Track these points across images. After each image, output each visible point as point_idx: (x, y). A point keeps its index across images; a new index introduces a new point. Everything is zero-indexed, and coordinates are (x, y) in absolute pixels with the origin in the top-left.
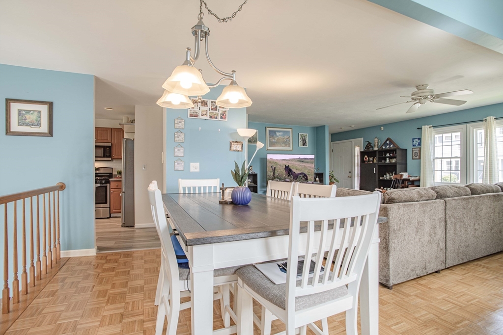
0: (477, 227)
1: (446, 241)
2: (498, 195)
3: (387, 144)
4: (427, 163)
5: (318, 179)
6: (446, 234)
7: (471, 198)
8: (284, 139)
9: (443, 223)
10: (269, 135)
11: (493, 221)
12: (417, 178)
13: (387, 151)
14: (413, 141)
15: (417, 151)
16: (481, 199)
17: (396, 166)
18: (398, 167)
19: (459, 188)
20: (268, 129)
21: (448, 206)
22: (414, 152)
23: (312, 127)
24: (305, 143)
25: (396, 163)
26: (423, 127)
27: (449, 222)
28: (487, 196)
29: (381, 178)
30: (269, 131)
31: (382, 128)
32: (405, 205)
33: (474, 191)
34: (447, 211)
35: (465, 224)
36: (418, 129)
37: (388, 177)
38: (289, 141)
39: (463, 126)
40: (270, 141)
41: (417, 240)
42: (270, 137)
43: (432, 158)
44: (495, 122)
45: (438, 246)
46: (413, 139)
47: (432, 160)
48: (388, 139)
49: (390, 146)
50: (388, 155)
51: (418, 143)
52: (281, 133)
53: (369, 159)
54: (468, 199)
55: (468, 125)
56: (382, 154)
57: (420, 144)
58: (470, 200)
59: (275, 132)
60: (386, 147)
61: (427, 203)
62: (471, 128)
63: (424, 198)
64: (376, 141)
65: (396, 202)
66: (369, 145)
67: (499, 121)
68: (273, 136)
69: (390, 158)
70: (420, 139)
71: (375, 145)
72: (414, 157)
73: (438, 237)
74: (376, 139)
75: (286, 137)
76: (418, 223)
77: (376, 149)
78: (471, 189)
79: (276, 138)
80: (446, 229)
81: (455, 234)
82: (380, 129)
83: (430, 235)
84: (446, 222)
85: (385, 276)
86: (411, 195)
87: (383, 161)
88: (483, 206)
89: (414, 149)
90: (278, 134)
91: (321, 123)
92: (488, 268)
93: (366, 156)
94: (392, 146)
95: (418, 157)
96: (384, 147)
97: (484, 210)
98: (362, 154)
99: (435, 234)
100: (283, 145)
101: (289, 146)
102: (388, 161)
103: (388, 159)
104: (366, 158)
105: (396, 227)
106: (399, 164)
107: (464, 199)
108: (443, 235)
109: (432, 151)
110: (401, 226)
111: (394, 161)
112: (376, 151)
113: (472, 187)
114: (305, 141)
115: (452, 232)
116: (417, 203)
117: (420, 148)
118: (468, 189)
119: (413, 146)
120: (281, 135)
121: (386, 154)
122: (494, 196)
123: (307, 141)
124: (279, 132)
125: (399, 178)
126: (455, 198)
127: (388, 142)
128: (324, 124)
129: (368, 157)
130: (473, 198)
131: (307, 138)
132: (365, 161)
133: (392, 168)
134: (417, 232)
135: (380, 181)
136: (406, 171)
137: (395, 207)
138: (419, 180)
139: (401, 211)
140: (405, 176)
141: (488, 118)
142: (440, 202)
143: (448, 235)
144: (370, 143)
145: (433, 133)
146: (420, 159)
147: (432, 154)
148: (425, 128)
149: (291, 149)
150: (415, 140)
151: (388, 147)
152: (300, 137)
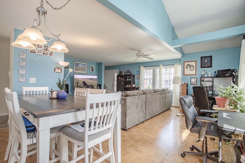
0: (155, 104)
1: (146, 110)
2: (162, 93)
3: (128, 73)
4: (142, 81)
5: (98, 87)
6: (146, 108)
7: (154, 94)
8: (83, 68)
9: (145, 104)
10: (75, 65)
11: (160, 102)
13: (127, 76)
15: (139, 76)
16: (157, 94)
18: (132, 82)
19: (150, 90)
20: (75, 62)
21: (147, 97)
22: (137, 76)
23: (96, 63)
24: (93, 70)
25: (131, 80)
26: (141, 66)
27: (147, 103)
28: (159, 93)
29: (125, 87)
30: (76, 63)
31: (126, 65)
32: (132, 97)
33: (155, 92)
34: (146, 99)
35: (152, 104)
36: (139, 67)
37: (128, 86)
38: (85, 69)
39: (153, 67)
40: (75, 68)
41: (136, 110)
42: (75, 66)
43: (143, 79)
45: (143, 112)
48: (128, 71)
50: (128, 77)
52: (81, 65)
53: (120, 79)
54: (153, 94)
55: (155, 67)
56: (125, 76)
57: (139, 73)
58: (154, 95)
59: (78, 64)
60: (127, 74)
61: (140, 96)
62: (156, 68)
63: (139, 94)
64: (124, 71)
65: (129, 96)
66: (121, 73)
67: (163, 66)
68: (77, 66)
69: (129, 78)
70: (139, 71)
71: (123, 73)
72: (137, 78)
73: (143, 109)
74: (124, 70)
75: (84, 67)
76: (137, 104)
77: (123, 74)
78: (154, 91)
79: (79, 67)
80: (146, 106)
81: (149, 107)
82: (125, 66)
83: (141, 108)
84: (146, 103)
85: (125, 126)
86: (135, 93)
87: (126, 80)
88: (157, 97)
90: (80, 65)
91: (100, 62)
92: (158, 118)
93: (119, 77)
94: (129, 73)
95: (139, 78)
96: (126, 74)
97: (158, 98)
98: (118, 76)
99: (142, 108)
100: (82, 71)
101: (85, 71)
102: (128, 79)
104: (119, 78)
105: (129, 106)
107: (152, 94)
108: (145, 108)
109: (143, 76)
110: (131, 105)
111: (130, 80)
112: (123, 75)
113: (154, 90)
114: (93, 69)
115: (148, 106)
116: (136, 96)
117: (140, 75)
118: (153, 91)
119: (137, 74)
122: (161, 93)
123: (94, 69)
124: (81, 64)
125: (132, 87)
126: (149, 94)
127: (128, 72)
128: (102, 62)
129: (120, 77)
130: (155, 94)
131: (94, 68)
132: (119, 80)
133: (129, 83)
134: (137, 107)
135: (125, 88)
136: (134, 84)
137: (129, 98)
138: (139, 88)
139: (131, 100)
140: (134, 86)
141: (160, 65)
142: (144, 96)
143: (147, 108)
144: (121, 72)
145: (144, 69)
146: (139, 79)
147: (143, 77)
148: (141, 67)
149: (86, 73)
150: (138, 72)
151: (128, 74)
152: (90, 67)
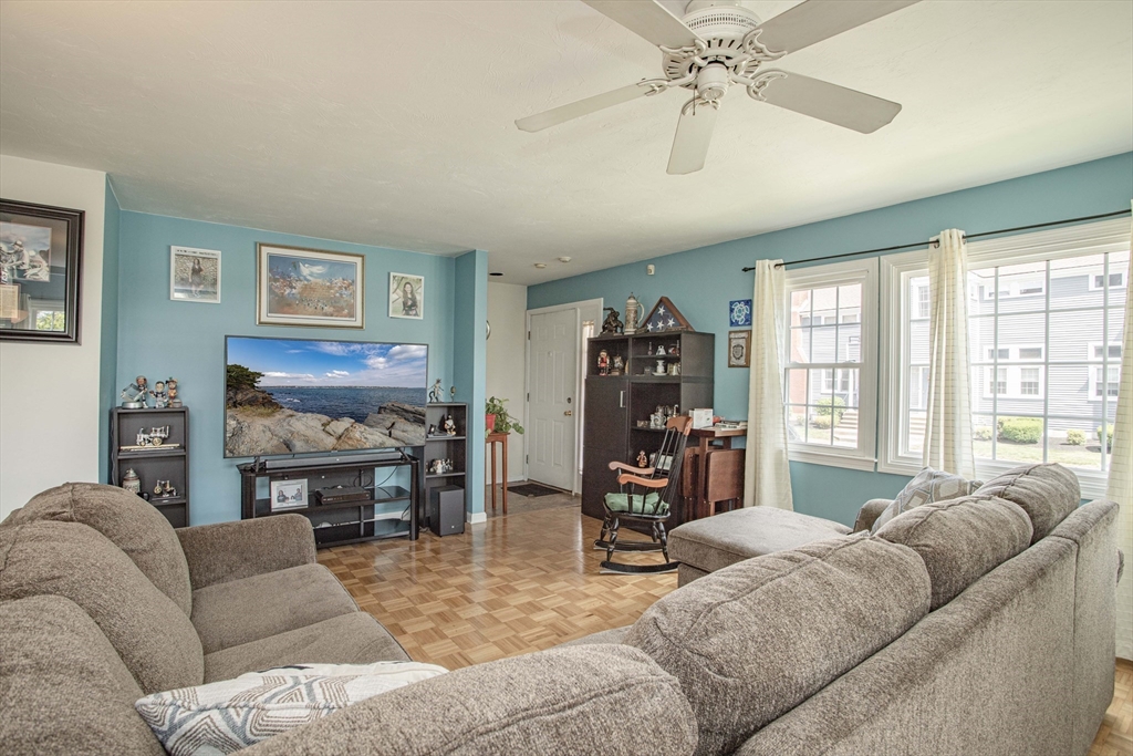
3: (660, 318)
4: (766, 381)
5: (450, 423)
8: (330, 288)
10: (270, 270)
12: (739, 427)
13: (657, 340)
14: (732, 310)
15: (743, 343)
17: (678, 385)
18: (686, 390)
20: (265, 251)
22: (734, 343)
23: (441, 257)
24: (414, 305)
25: (678, 377)
26: (759, 264)
29: (640, 424)
30: (272, 258)
31: (651, 267)
36: (745, 270)
37: (656, 421)
38: (353, 294)
39: (873, 261)
40: (271, 290)
42: (272, 279)
43: (781, 364)
44: (963, 247)
46: (732, 303)
47: (782, 372)
48: (663, 302)
49: (665, 322)
50: (662, 351)
51: (744, 312)
52: (317, 269)
53: (612, 363)
55: (886, 259)
56: (644, 346)
57: (749, 320)
59: (295, 263)
60: (655, 325)
62: (894, 270)
64: (632, 308)
66: (612, 319)
67: (976, 245)
68: (285, 276)
69: (668, 361)
70: (749, 303)
71: (627, 321)
72: (734, 362)
74: (632, 301)
75: (338, 281)
77: (630, 330)
79: (299, 285)
82: (647, 270)
87: (647, 370)
89: (732, 336)
90: (305, 270)
93: (603, 354)
94: (671, 322)
95: (742, 362)
96: (650, 327)
100: (328, 309)
101: (351, 315)
102: (660, 369)
103: (660, 363)
104: (603, 361)
106: (689, 379)
109: (781, 342)
111: (674, 370)
112: (628, 339)
114: (414, 299)
117: (750, 332)
119: (732, 324)
120: (320, 275)
121: (655, 350)
123: (420, 298)
124: (313, 262)
127: (662, 311)
129: (610, 355)
131: (422, 290)
132: (599, 370)
133: (667, 394)
135: (636, 432)
136: (710, 404)
138: (744, 433)
140: (701, 419)
141: (944, 236)
144: (614, 315)
145: (787, 286)
146: (747, 366)
147: (781, 351)
148: (764, 267)
149: (359, 324)
150: (737, 307)
151: (660, 325)
152: (393, 286)
